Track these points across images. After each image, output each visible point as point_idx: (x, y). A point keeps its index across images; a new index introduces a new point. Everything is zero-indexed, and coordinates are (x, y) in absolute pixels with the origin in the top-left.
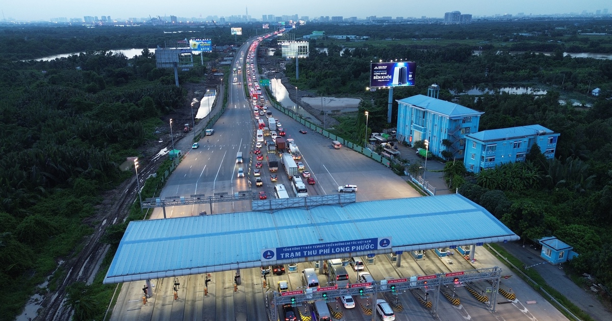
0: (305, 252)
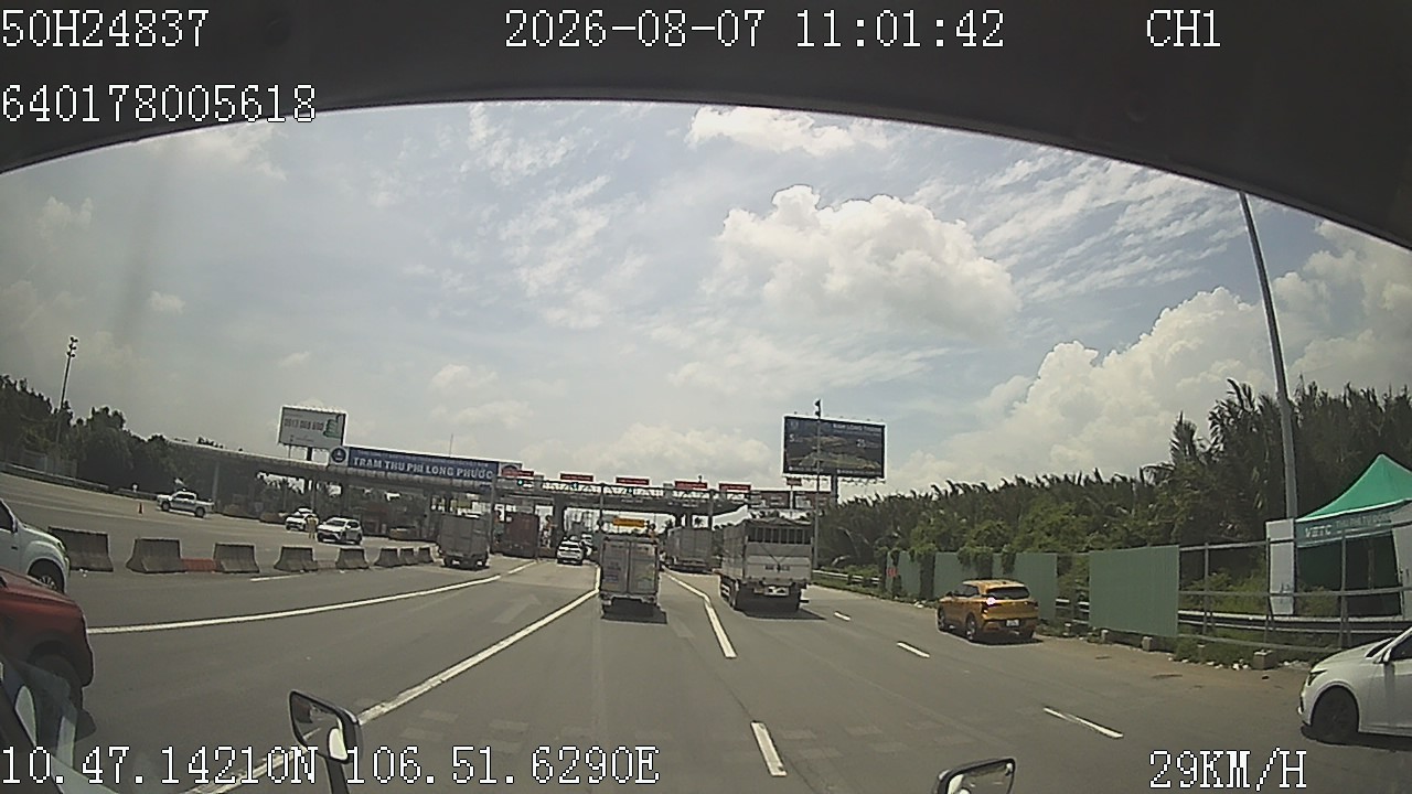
0: (388, 463)
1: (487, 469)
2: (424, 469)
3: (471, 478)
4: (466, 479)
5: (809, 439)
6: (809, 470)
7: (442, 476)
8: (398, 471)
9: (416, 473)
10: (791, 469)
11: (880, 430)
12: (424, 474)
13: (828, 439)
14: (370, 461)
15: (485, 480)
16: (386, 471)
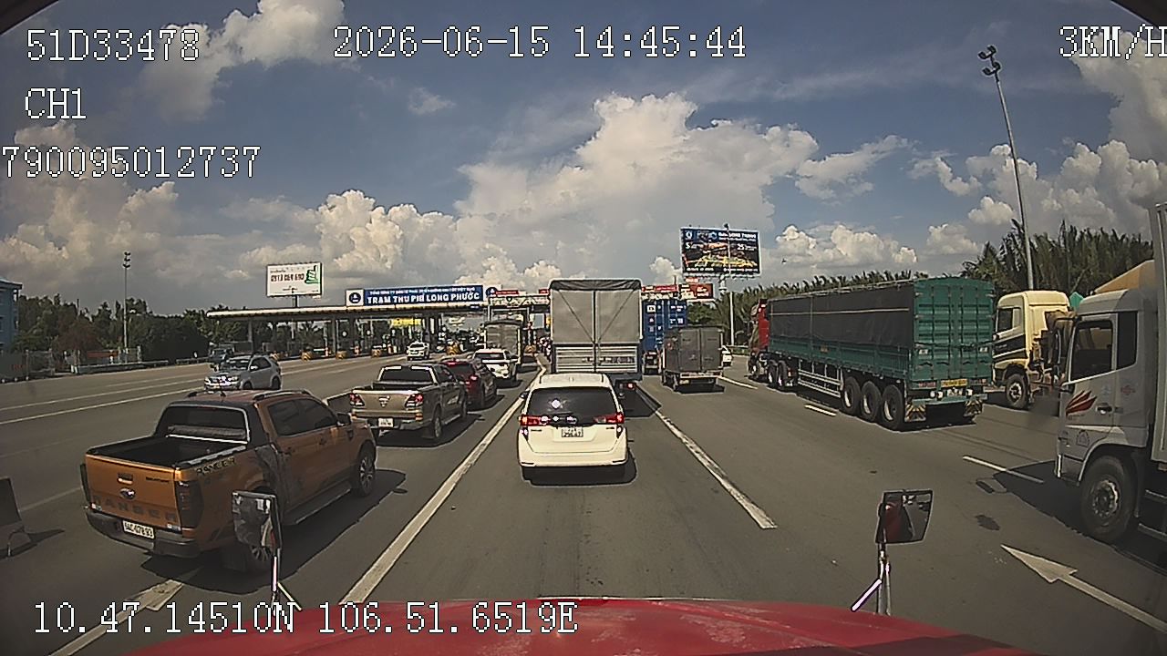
1: (474, 292)
2: (425, 298)
3: (462, 301)
4: (459, 301)
5: (702, 246)
6: (702, 269)
7: (440, 302)
8: (404, 303)
9: (419, 302)
10: (689, 269)
11: (755, 236)
12: (425, 302)
13: (716, 245)
14: (381, 298)
15: (473, 300)
16: (395, 304)
